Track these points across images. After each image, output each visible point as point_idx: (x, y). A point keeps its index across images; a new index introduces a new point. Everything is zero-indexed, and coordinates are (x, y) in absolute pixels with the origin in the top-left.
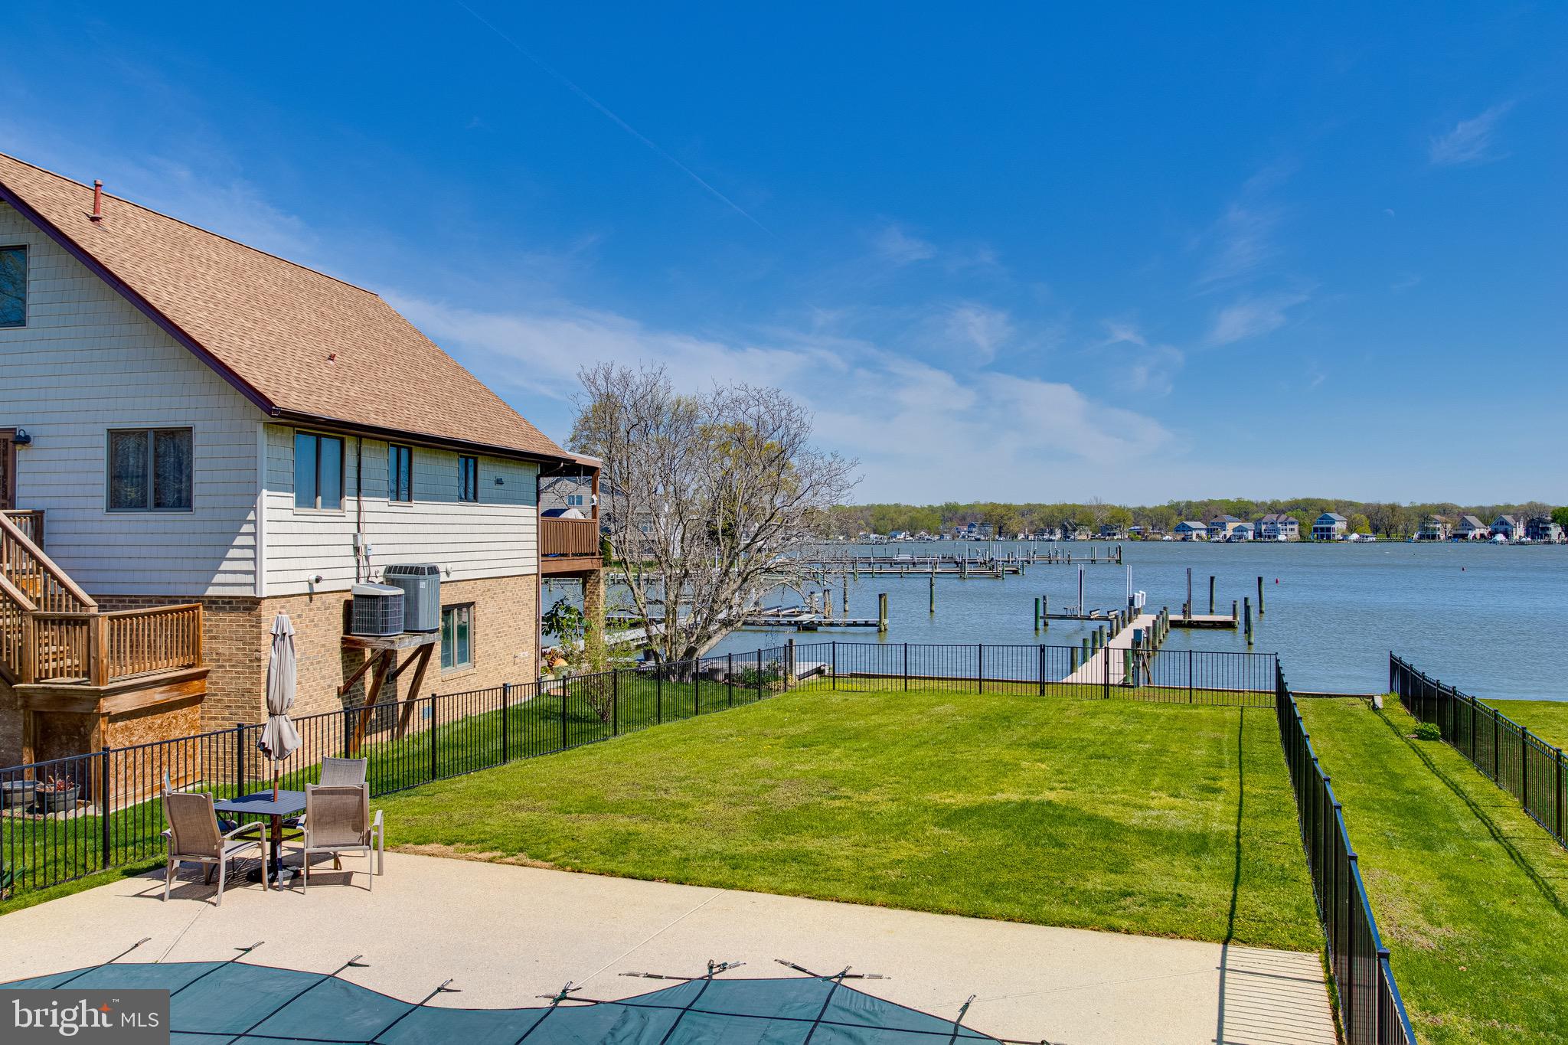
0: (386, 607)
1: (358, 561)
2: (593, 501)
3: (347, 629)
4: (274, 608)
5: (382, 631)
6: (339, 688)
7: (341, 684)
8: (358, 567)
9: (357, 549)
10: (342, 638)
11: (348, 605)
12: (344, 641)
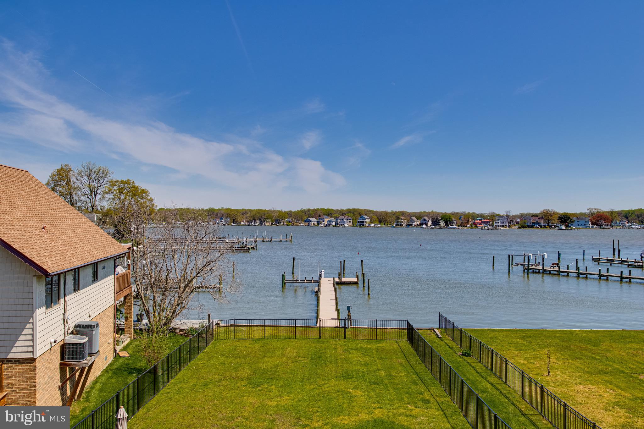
0: (82, 348)
1: (65, 325)
2: (129, 262)
3: (62, 358)
4: (40, 361)
5: (81, 359)
6: (59, 386)
7: (60, 384)
8: (65, 328)
9: (64, 321)
10: (60, 363)
11: (63, 347)
12: (61, 364)
